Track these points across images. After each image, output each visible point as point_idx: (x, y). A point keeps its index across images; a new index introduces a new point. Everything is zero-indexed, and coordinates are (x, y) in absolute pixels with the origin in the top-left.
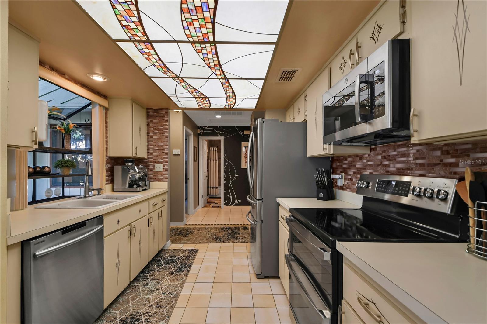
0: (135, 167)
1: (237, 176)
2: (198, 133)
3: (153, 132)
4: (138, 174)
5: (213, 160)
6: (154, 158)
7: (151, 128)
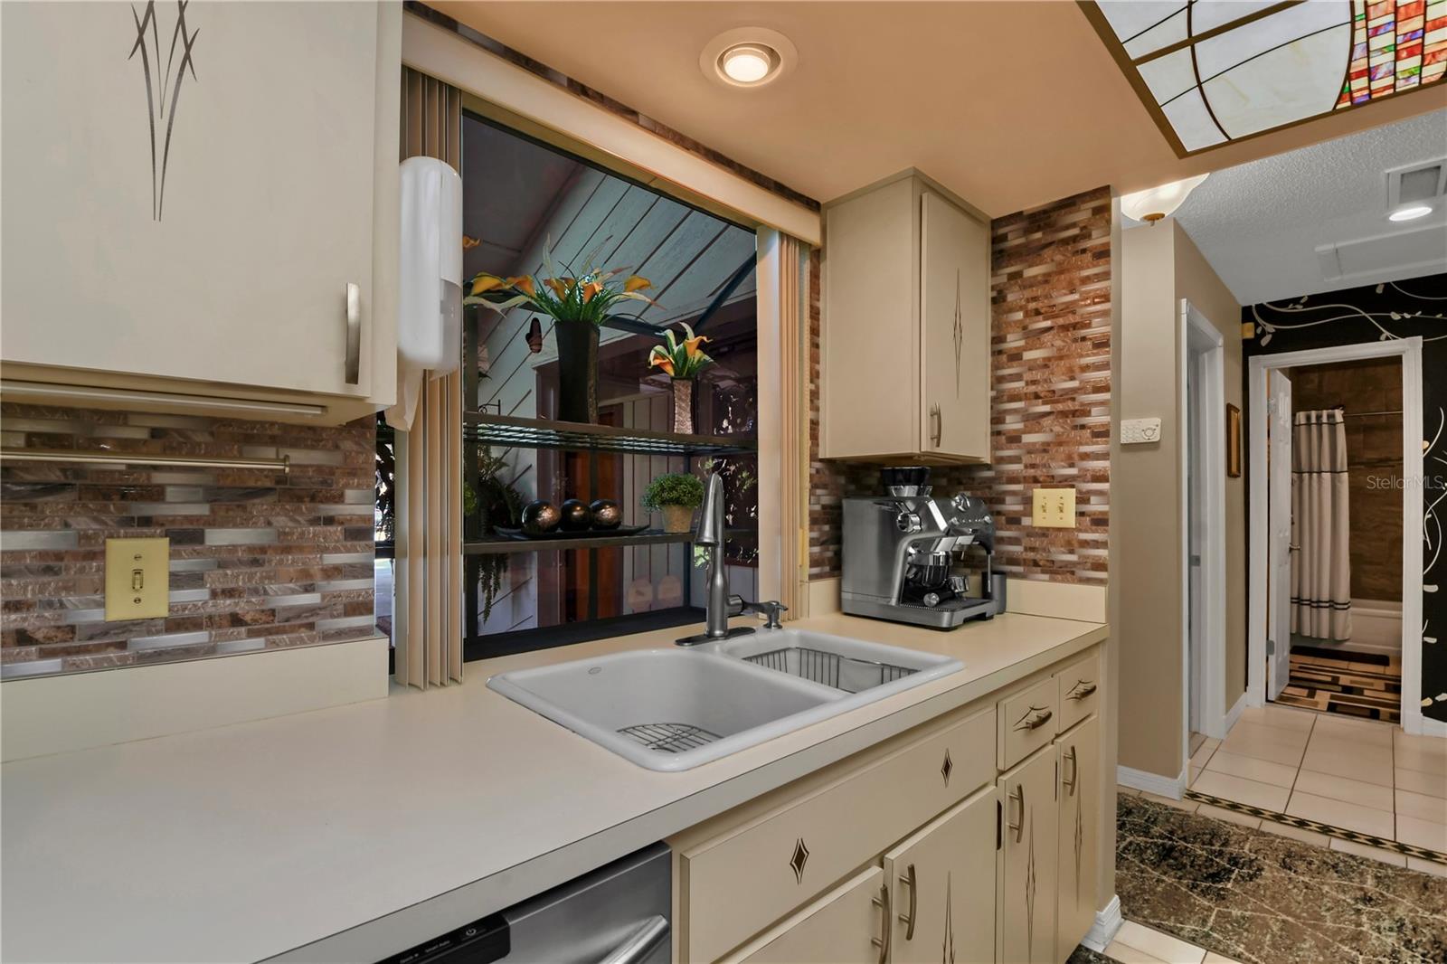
0: (933, 506)
2: (1247, 341)
3: (1025, 328)
4: (944, 539)
5: (1315, 469)
6: (1026, 459)
7: (1011, 310)
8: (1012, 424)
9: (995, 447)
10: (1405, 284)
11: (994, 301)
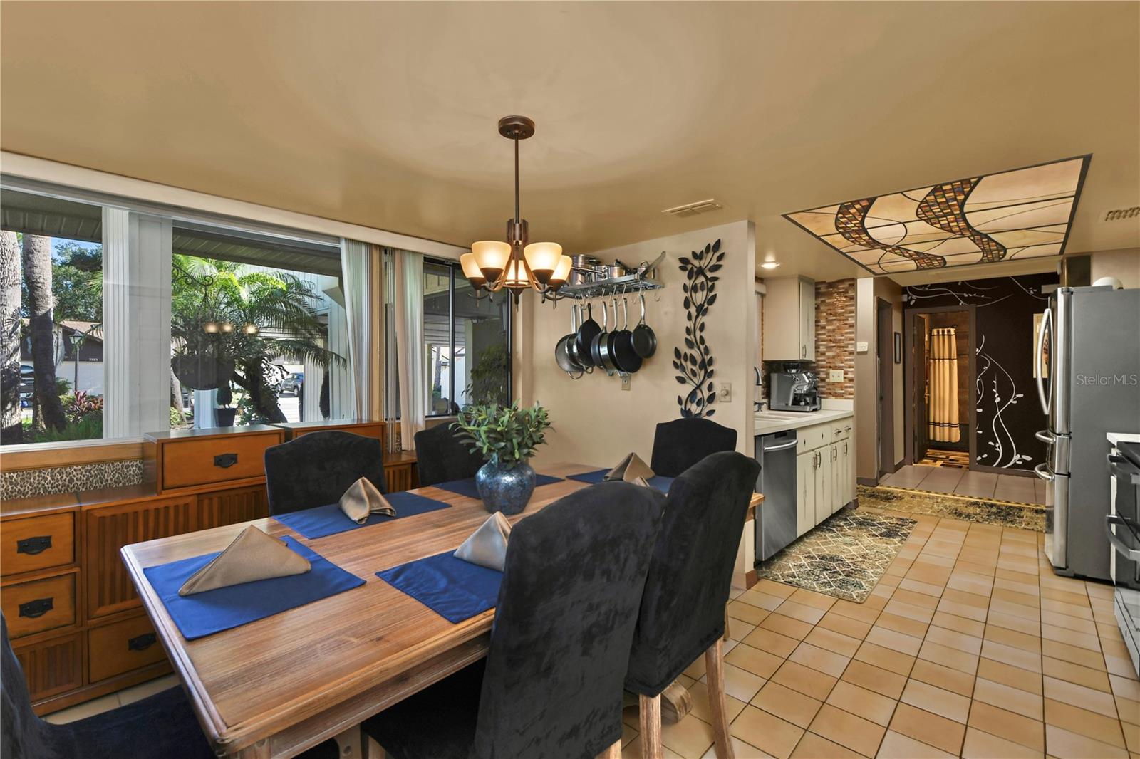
0: (803, 375)
1: (1018, 396)
2: (904, 303)
3: (826, 318)
4: (806, 386)
5: (942, 358)
6: (827, 361)
7: (822, 312)
8: (822, 349)
9: (816, 356)
10: (969, 282)
11: (816, 308)
